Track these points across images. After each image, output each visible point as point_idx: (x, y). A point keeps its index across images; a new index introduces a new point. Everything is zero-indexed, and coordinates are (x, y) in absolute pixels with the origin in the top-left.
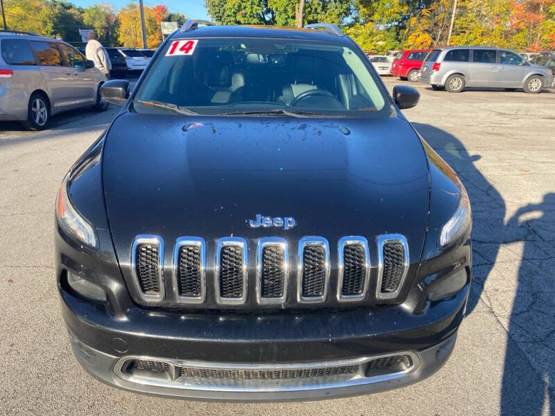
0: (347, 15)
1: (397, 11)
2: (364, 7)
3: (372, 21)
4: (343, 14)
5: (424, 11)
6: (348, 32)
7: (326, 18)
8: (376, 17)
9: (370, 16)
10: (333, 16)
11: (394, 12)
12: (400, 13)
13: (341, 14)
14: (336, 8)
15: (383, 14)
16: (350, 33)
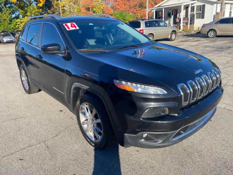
0: (13, 14)
1: (37, 11)
2: (21, 9)
3: (27, 16)
4: (12, 13)
5: (49, 11)
6: (17, 21)
7: (3, 15)
8: (28, 14)
9: (25, 14)
10: (7, 14)
11: (36, 12)
12: (39, 12)
13: (11, 13)
14: (7, 10)
15: (31, 13)
16: (18, 22)
